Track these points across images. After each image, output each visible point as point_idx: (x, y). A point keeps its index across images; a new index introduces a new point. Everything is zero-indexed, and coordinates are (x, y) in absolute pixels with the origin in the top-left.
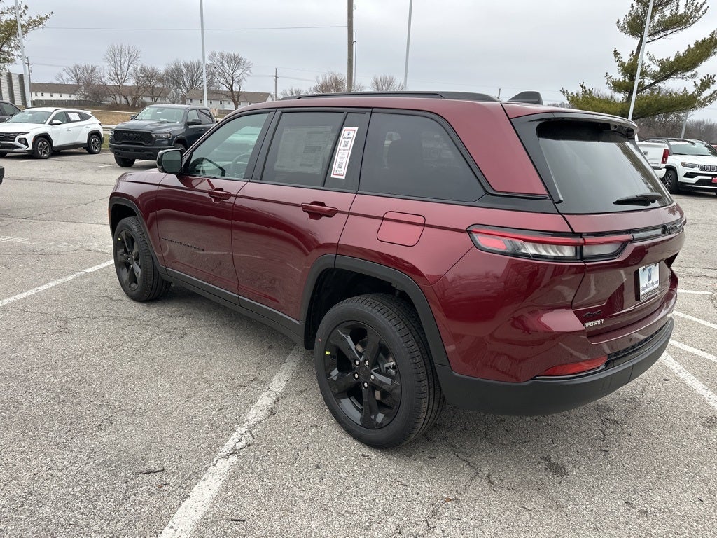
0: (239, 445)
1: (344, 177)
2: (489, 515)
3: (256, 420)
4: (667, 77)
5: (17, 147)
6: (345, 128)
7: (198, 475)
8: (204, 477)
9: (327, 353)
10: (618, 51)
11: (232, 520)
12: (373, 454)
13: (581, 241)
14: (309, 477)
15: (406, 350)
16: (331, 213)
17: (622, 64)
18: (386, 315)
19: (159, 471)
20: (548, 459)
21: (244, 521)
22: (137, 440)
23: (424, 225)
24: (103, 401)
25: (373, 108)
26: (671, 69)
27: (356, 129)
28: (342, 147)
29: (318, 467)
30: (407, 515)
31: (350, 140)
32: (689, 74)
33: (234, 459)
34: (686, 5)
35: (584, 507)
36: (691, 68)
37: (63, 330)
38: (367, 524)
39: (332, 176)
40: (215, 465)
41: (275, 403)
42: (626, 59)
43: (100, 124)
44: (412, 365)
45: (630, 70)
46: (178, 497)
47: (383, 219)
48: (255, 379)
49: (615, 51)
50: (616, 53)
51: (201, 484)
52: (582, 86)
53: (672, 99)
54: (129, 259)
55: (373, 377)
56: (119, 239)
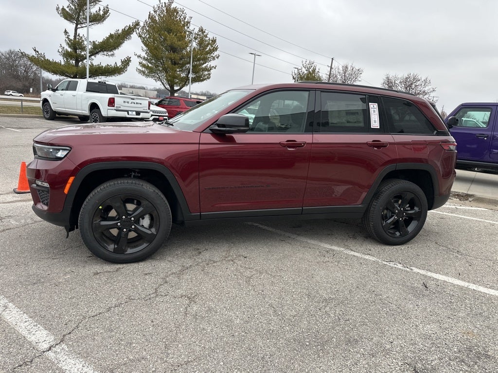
1: (379, 127)
4: (97, 53)
6: (370, 104)
17: (70, 40)
23: (427, 145)
26: (98, 49)
27: (376, 104)
31: (375, 109)
32: (110, 53)
34: (104, 10)
36: (111, 50)
39: (372, 127)
40: (418, 272)
41: (357, 252)
42: (72, 37)
45: (76, 45)
46: (446, 283)
49: (66, 31)
50: (66, 32)
53: (108, 69)
54: (119, 224)
55: (404, 214)
56: (100, 207)
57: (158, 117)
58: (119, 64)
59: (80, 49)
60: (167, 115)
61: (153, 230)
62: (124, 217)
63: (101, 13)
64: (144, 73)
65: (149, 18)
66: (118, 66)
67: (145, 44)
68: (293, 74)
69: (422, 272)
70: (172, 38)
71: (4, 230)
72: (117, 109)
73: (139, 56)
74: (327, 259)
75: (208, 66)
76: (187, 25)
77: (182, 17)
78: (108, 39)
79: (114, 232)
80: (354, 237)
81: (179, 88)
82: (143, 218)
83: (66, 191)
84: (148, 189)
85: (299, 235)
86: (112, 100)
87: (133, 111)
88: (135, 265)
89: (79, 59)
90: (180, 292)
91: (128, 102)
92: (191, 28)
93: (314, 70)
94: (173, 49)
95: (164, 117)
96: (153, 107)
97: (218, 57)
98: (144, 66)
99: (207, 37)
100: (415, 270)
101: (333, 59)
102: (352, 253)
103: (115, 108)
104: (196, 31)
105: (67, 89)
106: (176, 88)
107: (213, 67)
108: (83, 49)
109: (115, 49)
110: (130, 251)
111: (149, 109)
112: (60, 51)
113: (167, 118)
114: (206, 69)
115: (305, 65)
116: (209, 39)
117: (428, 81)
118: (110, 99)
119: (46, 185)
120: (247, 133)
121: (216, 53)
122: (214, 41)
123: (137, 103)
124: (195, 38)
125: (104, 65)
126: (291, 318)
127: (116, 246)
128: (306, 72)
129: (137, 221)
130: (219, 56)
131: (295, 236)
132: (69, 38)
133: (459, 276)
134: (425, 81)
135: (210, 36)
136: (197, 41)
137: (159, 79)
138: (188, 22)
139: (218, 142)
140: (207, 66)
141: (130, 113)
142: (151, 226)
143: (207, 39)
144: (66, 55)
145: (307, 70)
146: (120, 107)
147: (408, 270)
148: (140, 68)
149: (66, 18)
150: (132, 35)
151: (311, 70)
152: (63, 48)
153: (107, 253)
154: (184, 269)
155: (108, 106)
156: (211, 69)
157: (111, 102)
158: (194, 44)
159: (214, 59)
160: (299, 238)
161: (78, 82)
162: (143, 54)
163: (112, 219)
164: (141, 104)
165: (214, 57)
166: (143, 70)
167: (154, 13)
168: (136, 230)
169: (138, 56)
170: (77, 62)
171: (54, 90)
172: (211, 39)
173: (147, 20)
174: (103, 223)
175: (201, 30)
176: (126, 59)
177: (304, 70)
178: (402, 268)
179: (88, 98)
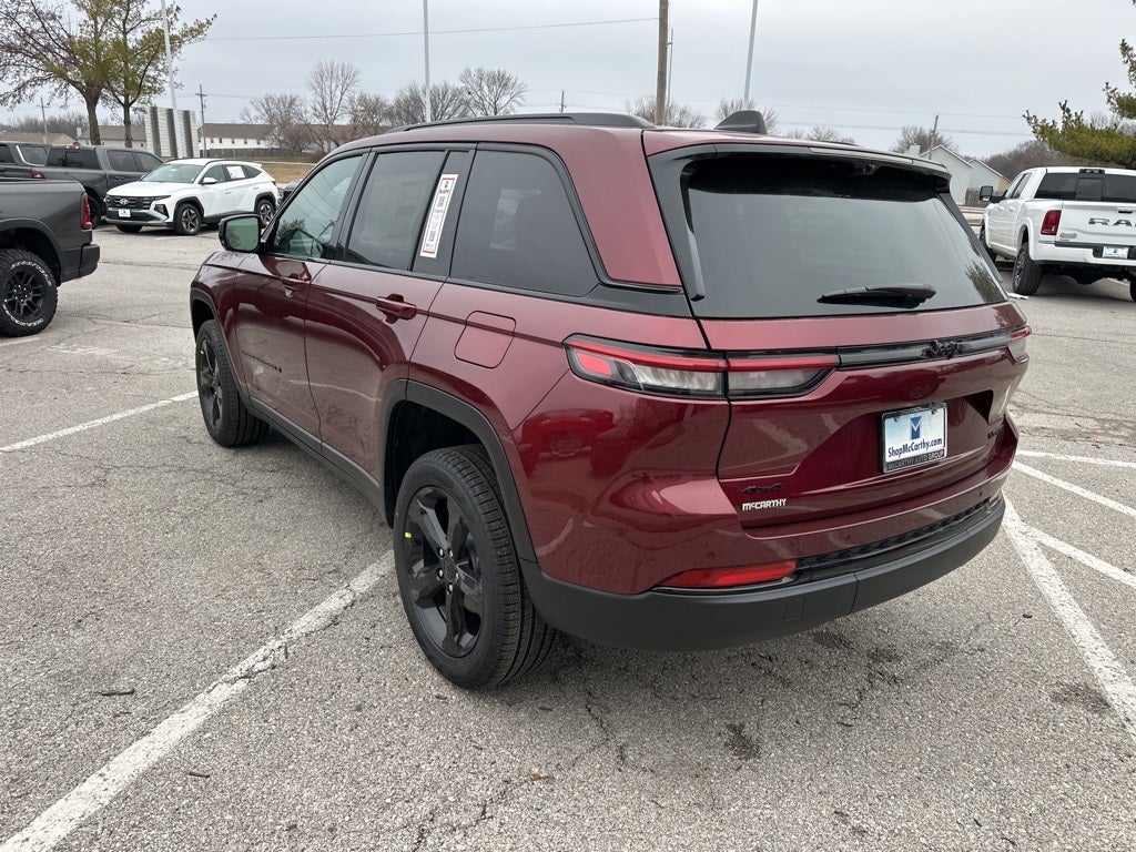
0: (260, 666)
1: (434, 256)
2: (590, 808)
3: (303, 631)
5: (154, 218)
6: (443, 176)
7: (177, 704)
8: (186, 707)
9: (408, 535)
10: (1129, 44)
11: (191, 774)
12: (453, 696)
13: (722, 363)
14: (337, 722)
15: (489, 534)
16: (410, 313)
18: (469, 477)
19: (126, 693)
20: (737, 730)
21: (208, 776)
22: (119, 646)
23: (513, 334)
24: (102, 587)
25: (478, 142)
27: (456, 176)
28: (437, 208)
29: (359, 708)
30: (458, 794)
31: (446, 195)
33: (241, 685)
35: (759, 812)
37: (101, 482)
38: (388, 800)
39: (422, 254)
40: (208, 692)
41: (345, 608)
43: (274, 183)
44: (496, 560)
46: (133, 733)
47: (466, 323)
48: (336, 571)
50: (1125, 48)
51: (176, 716)
52: (1063, 108)
72: (1064, 239)
86: (1053, 216)
91: (1106, 222)
103: (1057, 238)
105: (1013, 196)
118: (1049, 213)
141: (1107, 251)
144: (1123, 108)
146: (1075, 236)
155: (1043, 233)
157: (1050, 223)
171: (998, 200)
179: (1026, 215)
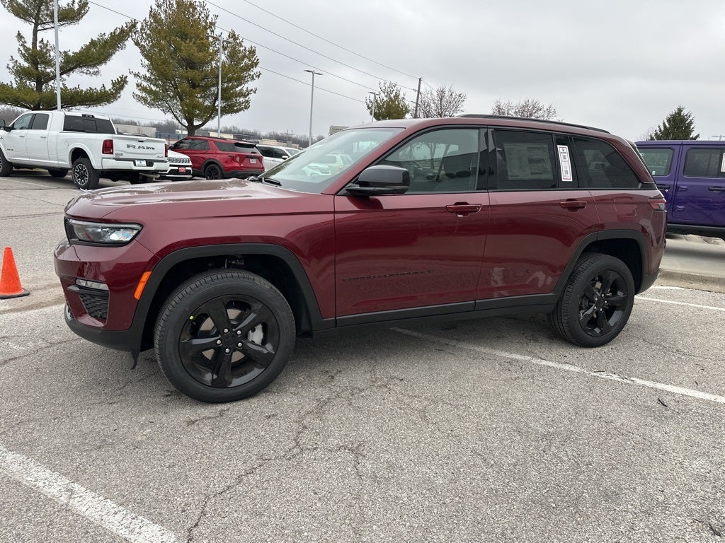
1: (571, 180)
4: (71, 70)
6: (558, 147)
17: (27, 50)
23: (633, 203)
26: (72, 63)
27: (567, 147)
28: (562, 160)
31: (565, 154)
32: (91, 70)
34: (80, 2)
36: (94, 66)
39: (563, 180)
42: (29, 45)
45: (37, 57)
47: (614, 203)
48: (509, 362)
49: (19, 34)
50: (20, 36)
53: (92, 94)
54: (219, 342)
55: (606, 302)
56: (191, 318)
57: (177, 168)
58: (109, 87)
59: (43, 63)
60: (191, 164)
61: (269, 347)
62: (226, 330)
63: (76, 7)
64: (145, 100)
65: (150, 15)
66: (107, 90)
67: (146, 56)
68: (368, 101)
69: (648, 383)
70: (188, 48)
71: (5, 362)
72: (117, 157)
73: (137, 75)
74: (515, 375)
75: (244, 89)
76: (210, 27)
77: (203, 15)
78: (88, 48)
79: (209, 354)
80: (536, 340)
81: (201, 123)
82: (253, 330)
83: (137, 295)
84: (261, 284)
85: (458, 340)
86: (108, 143)
87: (143, 160)
88: (245, 403)
89: (42, 79)
90: (334, 442)
91: (134, 147)
92: (217, 32)
93: (397, 96)
94: (191, 64)
95: (187, 168)
96: (171, 154)
97: (259, 77)
98: (144, 89)
99: (241, 46)
100: (639, 381)
101: (420, 79)
102: (544, 363)
103: (114, 156)
104: (225, 36)
105: (30, 127)
106: (196, 123)
107: (251, 90)
108: (49, 63)
109: (101, 63)
110: (236, 382)
111: (166, 156)
112: (11, 66)
113: (190, 168)
114: (241, 94)
115: (384, 88)
116: (245, 49)
117: (552, 110)
118: (105, 142)
119: (104, 287)
120: (406, 193)
121: (255, 70)
122: (253, 52)
123: (148, 148)
124: (225, 49)
125: (84, 88)
126: (512, 467)
127: (215, 377)
128: (385, 99)
129: (245, 336)
130: (260, 74)
131: (453, 343)
132: (25, 46)
133: (696, 385)
134: (549, 110)
135: (247, 45)
136: (226, 52)
137: (170, 110)
138: (212, 24)
139: (356, 209)
140: (242, 89)
141: (137, 162)
142: (264, 342)
143: (241, 49)
144: (20, 73)
145: (386, 96)
146: (122, 155)
147: (629, 382)
148: (138, 92)
149: (17, 15)
150: (126, 43)
151: (392, 96)
152: (16, 61)
153: (202, 388)
154: (322, 405)
155: (103, 153)
156: (248, 94)
157: (108, 147)
158: (223, 57)
159: (253, 78)
160: (461, 345)
161: (48, 115)
162: (144, 72)
163: (206, 334)
164: (153, 149)
165: (253, 76)
166: (144, 96)
167: (157, 9)
168: (244, 350)
169: (135, 75)
170: (40, 84)
171: (8, 129)
172: (247, 49)
173: (148, 19)
174: (196, 342)
175: (233, 36)
176: (120, 80)
177: (383, 95)
178: (619, 380)
179: (67, 141)
